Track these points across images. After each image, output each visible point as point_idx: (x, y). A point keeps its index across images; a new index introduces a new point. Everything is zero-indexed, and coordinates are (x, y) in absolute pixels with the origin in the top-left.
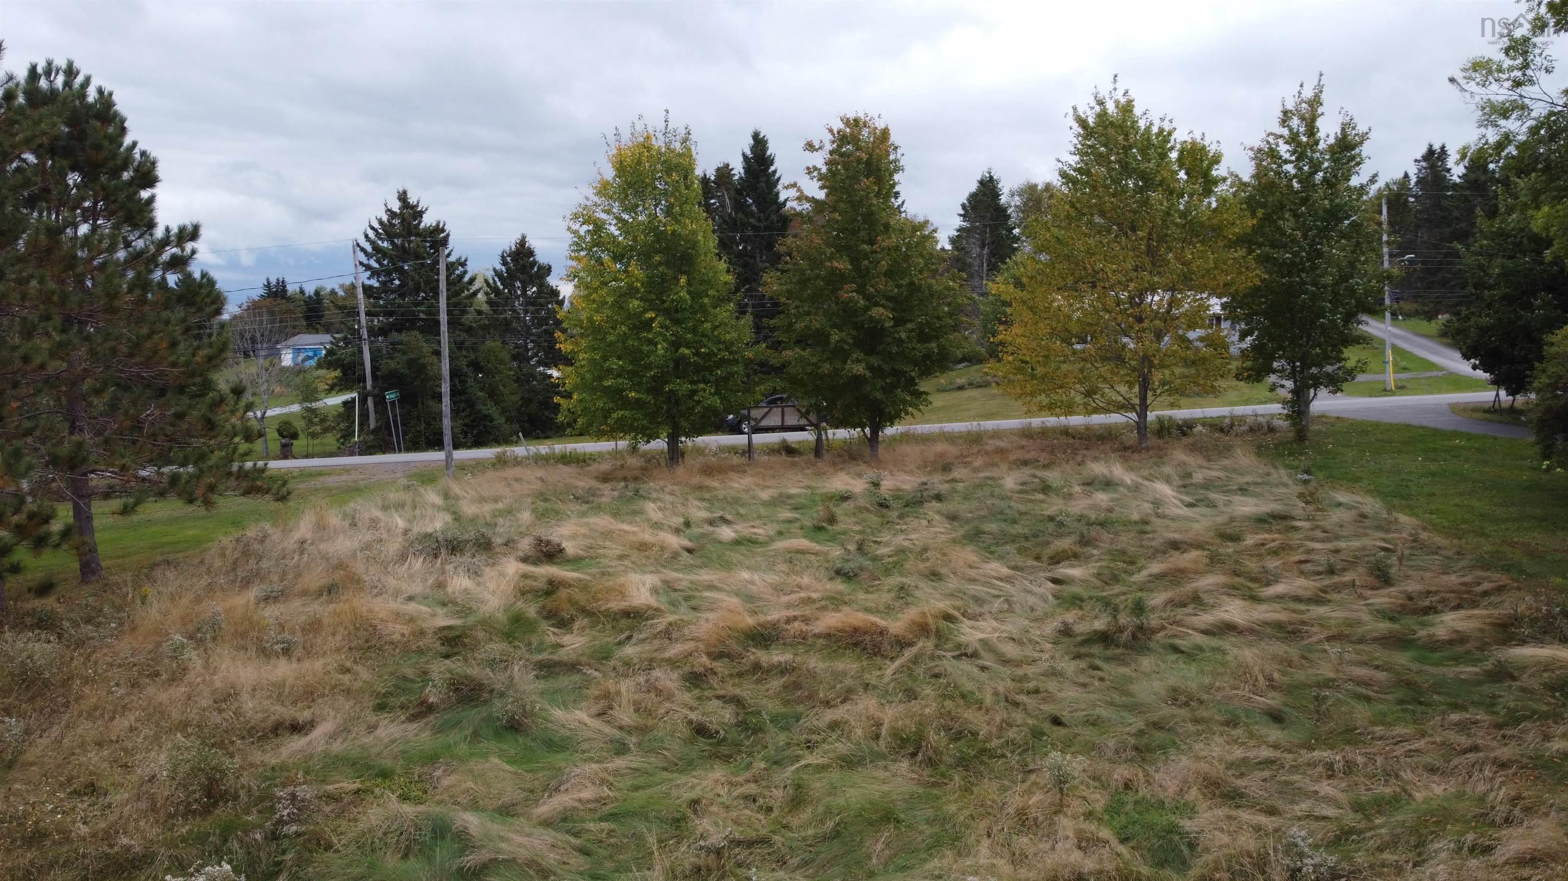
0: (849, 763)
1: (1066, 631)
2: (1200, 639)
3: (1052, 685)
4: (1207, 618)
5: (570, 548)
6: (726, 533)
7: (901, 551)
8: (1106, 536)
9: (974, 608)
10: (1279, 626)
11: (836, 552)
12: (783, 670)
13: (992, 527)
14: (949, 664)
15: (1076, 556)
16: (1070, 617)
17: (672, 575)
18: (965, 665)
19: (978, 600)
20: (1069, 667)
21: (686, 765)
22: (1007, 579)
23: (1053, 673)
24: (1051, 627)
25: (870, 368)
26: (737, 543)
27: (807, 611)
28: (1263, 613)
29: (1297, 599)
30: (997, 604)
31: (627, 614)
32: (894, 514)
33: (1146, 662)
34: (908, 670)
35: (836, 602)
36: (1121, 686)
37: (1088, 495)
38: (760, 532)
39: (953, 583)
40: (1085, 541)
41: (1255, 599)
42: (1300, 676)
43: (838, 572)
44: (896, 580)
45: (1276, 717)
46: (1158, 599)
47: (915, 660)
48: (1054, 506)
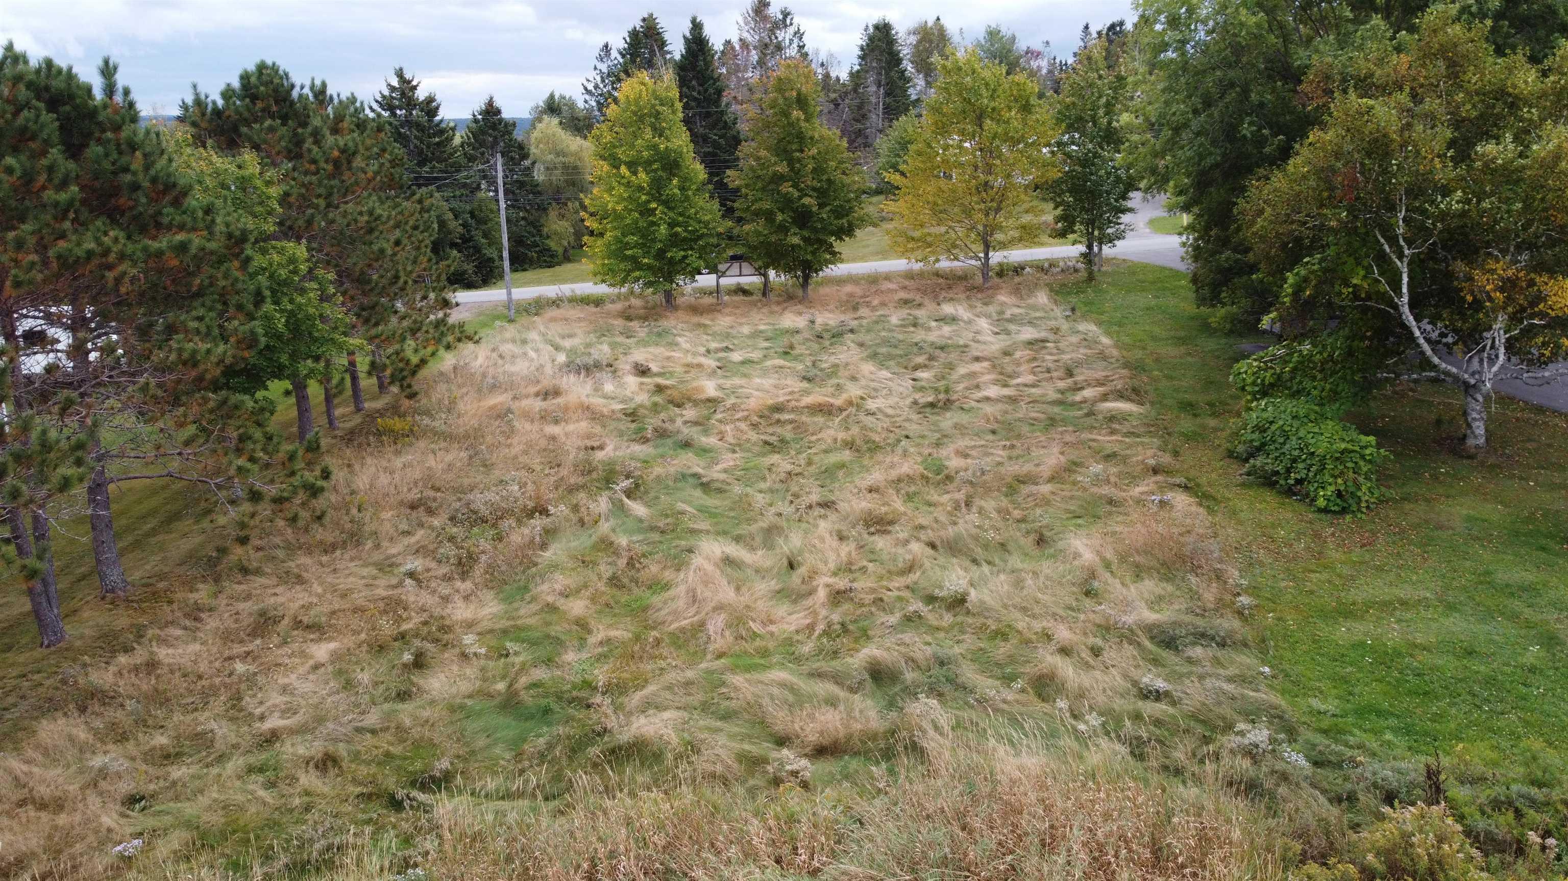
0: (826, 452)
1: (915, 403)
2: (973, 404)
3: (907, 424)
4: (979, 395)
5: (654, 368)
6: (736, 357)
7: (836, 366)
8: (943, 355)
9: (873, 394)
10: (1010, 397)
11: (800, 367)
12: (791, 422)
13: (883, 350)
14: (862, 417)
15: (925, 366)
16: (917, 396)
17: (721, 381)
18: (870, 418)
19: (875, 390)
20: (915, 417)
21: (764, 455)
22: (890, 380)
23: (908, 420)
24: (909, 401)
25: (804, 239)
26: (743, 363)
27: (796, 396)
28: (1006, 392)
29: (1026, 385)
30: (885, 392)
31: (709, 400)
32: (827, 343)
33: (948, 415)
34: (845, 420)
35: (807, 392)
36: (935, 424)
37: (940, 328)
38: (756, 355)
39: (863, 382)
40: (931, 358)
41: (1006, 386)
42: (1009, 417)
43: (804, 378)
44: (834, 381)
45: (994, 432)
46: (961, 387)
47: (848, 416)
48: (919, 336)
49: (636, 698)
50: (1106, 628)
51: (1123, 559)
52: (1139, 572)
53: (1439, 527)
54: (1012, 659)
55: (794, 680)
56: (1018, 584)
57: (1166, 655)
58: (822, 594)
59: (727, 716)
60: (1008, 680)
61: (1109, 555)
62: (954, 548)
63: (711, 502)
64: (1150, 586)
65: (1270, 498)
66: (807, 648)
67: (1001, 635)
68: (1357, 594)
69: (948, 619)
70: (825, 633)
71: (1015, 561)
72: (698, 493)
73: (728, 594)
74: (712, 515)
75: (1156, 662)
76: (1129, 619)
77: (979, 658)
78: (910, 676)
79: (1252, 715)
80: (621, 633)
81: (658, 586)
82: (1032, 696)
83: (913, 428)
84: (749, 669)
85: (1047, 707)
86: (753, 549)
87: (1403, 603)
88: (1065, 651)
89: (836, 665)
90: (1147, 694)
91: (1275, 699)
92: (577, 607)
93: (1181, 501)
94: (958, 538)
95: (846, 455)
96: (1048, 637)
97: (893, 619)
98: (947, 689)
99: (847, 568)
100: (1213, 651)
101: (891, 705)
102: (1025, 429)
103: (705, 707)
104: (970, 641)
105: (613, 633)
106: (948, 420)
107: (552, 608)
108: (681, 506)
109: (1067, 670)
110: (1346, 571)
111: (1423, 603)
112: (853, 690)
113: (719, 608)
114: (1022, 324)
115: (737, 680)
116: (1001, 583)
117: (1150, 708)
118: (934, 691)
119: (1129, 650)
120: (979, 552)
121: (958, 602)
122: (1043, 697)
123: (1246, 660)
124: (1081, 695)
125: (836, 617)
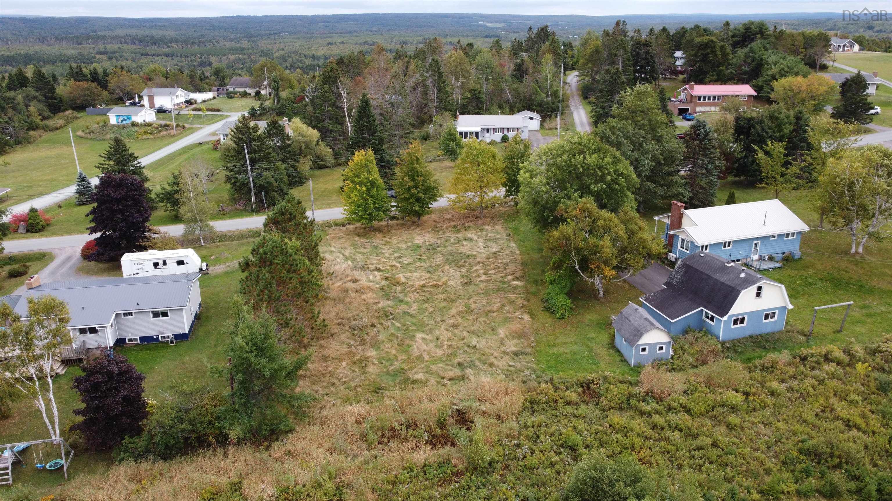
1: (462, 282)
2: (478, 283)
5: (381, 267)
6: (405, 261)
7: (437, 265)
8: (468, 260)
9: (449, 279)
10: (488, 280)
11: (426, 266)
12: (428, 291)
22: (454, 272)
24: (459, 281)
26: (408, 264)
27: (428, 280)
28: (487, 277)
29: (492, 274)
30: (452, 277)
31: (403, 283)
32: (432, 253)
36: (467, 291)
37: (467, 245)
38: (411, 260)
41: (487, 275)
43: (428, 272)
44: (437, 273)
45: (483, 294)
47: (443, 289)
48: (460, 249)
49: (413, 371)
50: (504, 352)
51: (510, 334)
52: (514, 338)
53: (583, 322)
54: (486, 360)
55: (444, 366)
56: (487, 342)
57: (515, 357)
58: (445, 346)
59: (432, 374)
60: (484, 364)
61: (508, 334)
62: (473, 332)
63: (414, 320)
64: (516, 341)
65: (548, 314)
66: (444, 359)
67: (483, 354)
68: (558, 341)
69: (473, 351)
70: (448, 355)
71: (487, 336)
72: (409, 318)
73: (425, 347)
74: (416, 325)
75: (513, 359)
76: (508, 350)
77: (479, 360)
78: (466, 364)
79: (528, 369)
80: (404, 357)
81: (409, 346)
82: (489, 367)
83: (462, 292)
84: (434, 364)
85: (491, 369)
86: (427, 334)
87: (567, 343)
88: (495, 358)
89: (451, 363)
90: (510, 366)
91: (534, 366)
92: (393, 352)
93: (527, 317)
94: (474, 330)
95: (444, 304)
96: (492, 354)
97: (461, 352)
98: (473, 367)
99: (449, 340)
100: (524, 356)
101: (462, 370)
102: (491, 293)
103: (427, 372)
104: (477, 356)
105: (403, 357)
106: (471, 289)
107: (387, 352)
108: (407, 323)
109: (495, 362)
110: (558, 335)
111: (571, 342)
112: (455, 368)
113: (424, 351)
114: (493, 242)
115: (432, 366)
116: (483, 342)
117: (510, 368)
118: (470, 367)
119: (508, 357)
120: (479, 334)
121: (475, 347)
122: (491, 367)
123: (530, 358)
124: (498, 366)
125: (449, 352)
